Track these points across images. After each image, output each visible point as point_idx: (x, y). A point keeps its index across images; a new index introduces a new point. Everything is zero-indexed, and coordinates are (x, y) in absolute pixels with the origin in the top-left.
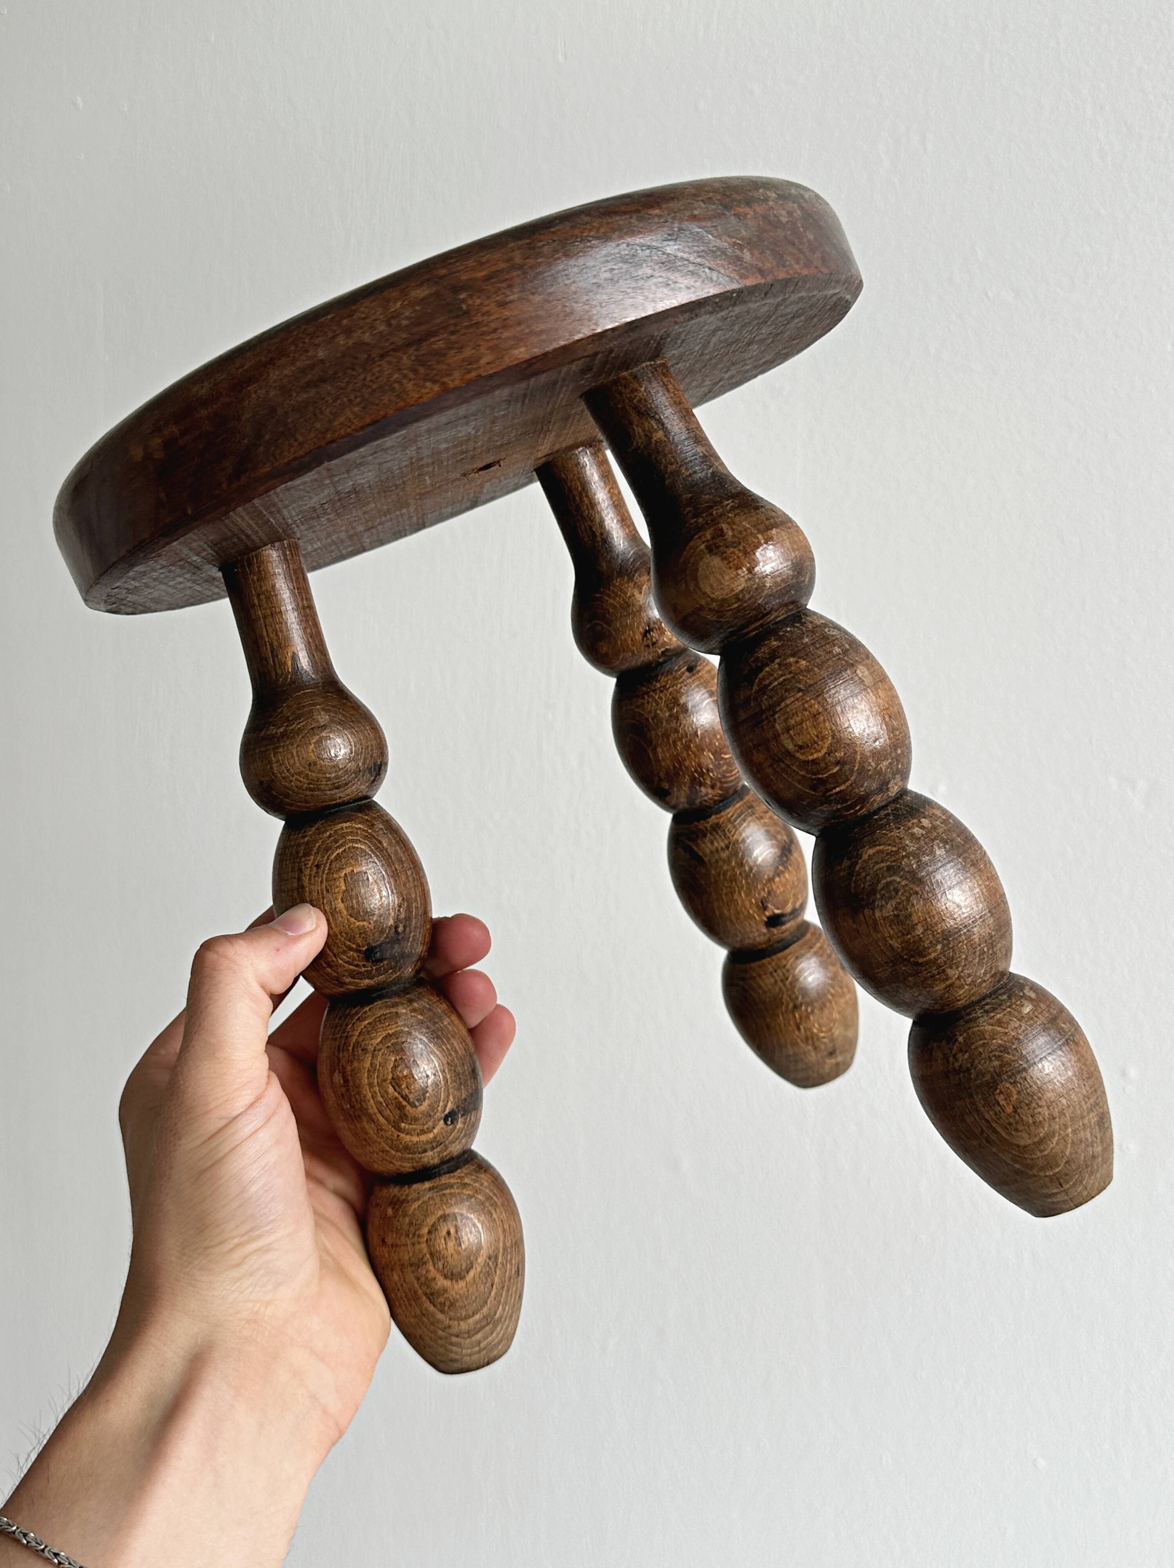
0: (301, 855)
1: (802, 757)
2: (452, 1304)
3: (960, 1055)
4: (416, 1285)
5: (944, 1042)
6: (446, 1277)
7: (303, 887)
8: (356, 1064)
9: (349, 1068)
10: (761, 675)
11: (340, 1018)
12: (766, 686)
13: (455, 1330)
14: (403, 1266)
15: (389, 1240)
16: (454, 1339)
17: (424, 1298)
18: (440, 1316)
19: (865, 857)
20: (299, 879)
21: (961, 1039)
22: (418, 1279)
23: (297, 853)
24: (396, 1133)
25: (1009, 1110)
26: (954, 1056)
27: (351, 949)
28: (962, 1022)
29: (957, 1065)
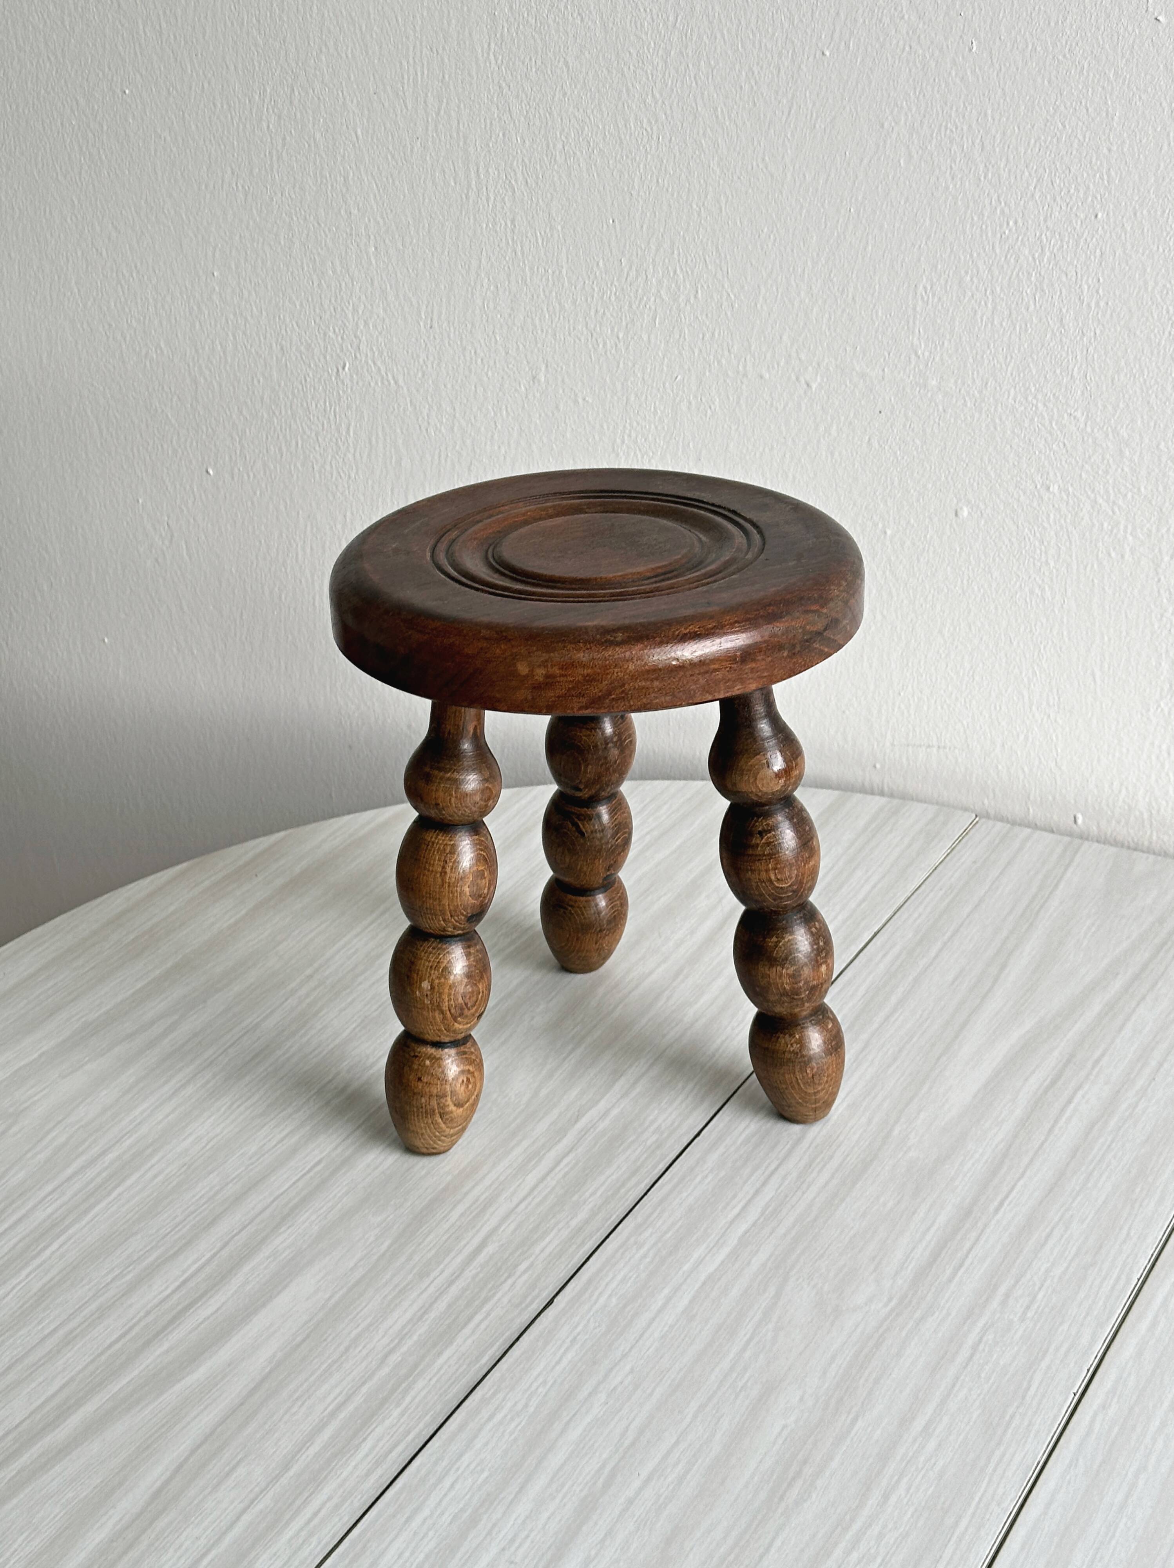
0: (448, 851)
1: (777, 885)
2: (452, 1120)
3: (795, 1045)
4: (436, 1107)
5: (787, 1036)
6: (455, 1105)
7: (445, 873)
8: (443, 980)
9: (437, 981)
10: (769, 835)
11: (434, 948)
12: (770, 843)
13: (447, 1133)
14: (431, 1096)
15: (425, 1079)
16: (443, 1138)
17: (438, 1115)
18: (443, 1126)
19: (786, 940)
20: (444, 867)
21: (797, 1036)
22: (438, 1104)
23: (444, 850)
24: (453, 1022)
25: (810, 1075)
26: (792, 1045)
27: (462, 914)
28: (799, 1028)
29: (792, 1049)
